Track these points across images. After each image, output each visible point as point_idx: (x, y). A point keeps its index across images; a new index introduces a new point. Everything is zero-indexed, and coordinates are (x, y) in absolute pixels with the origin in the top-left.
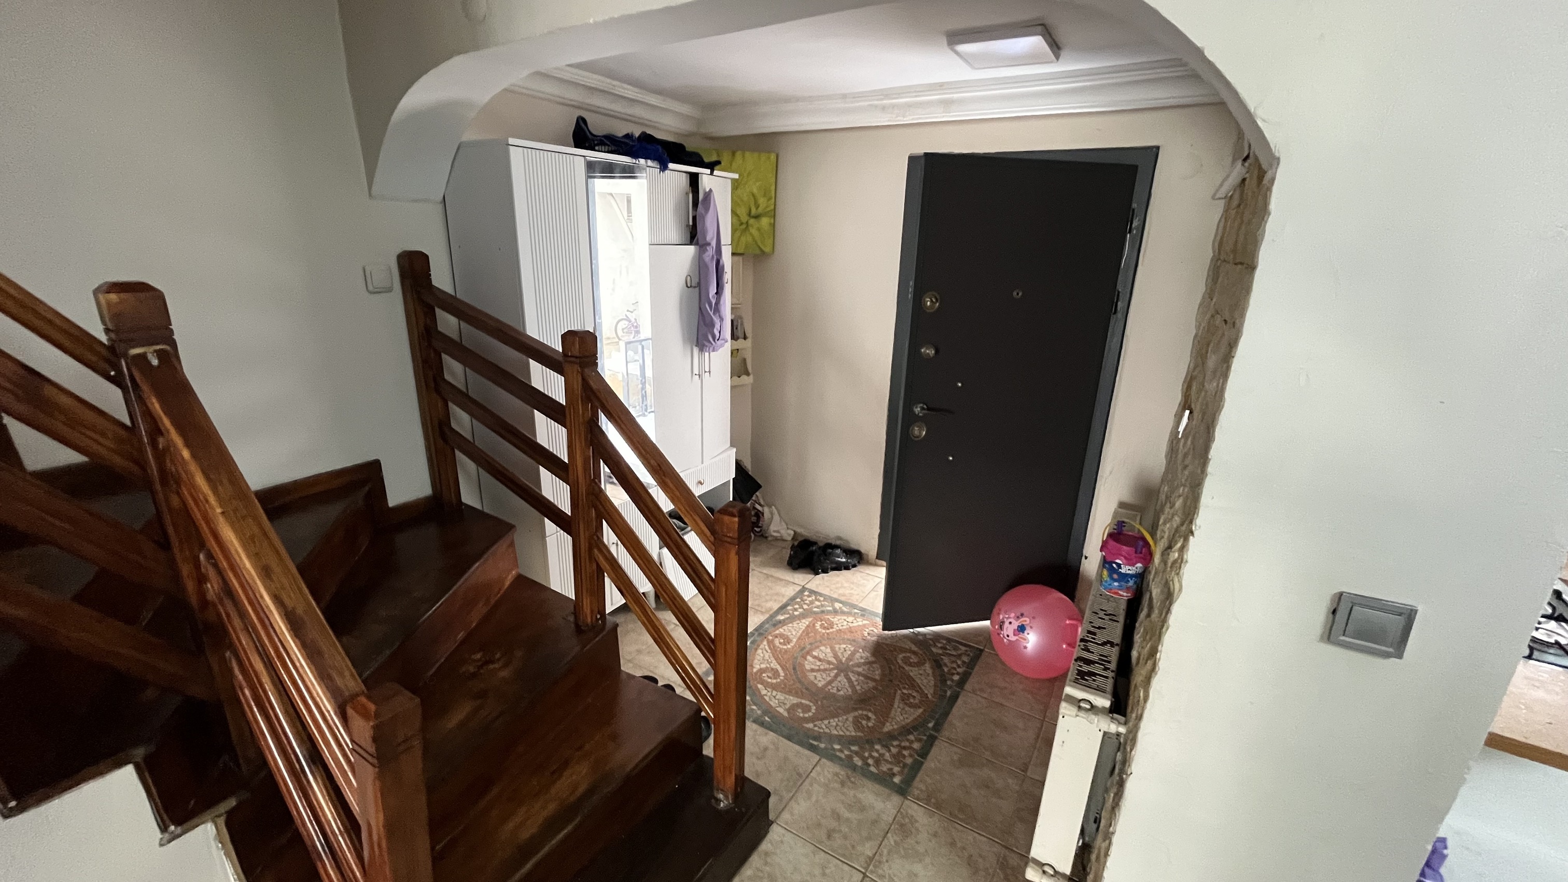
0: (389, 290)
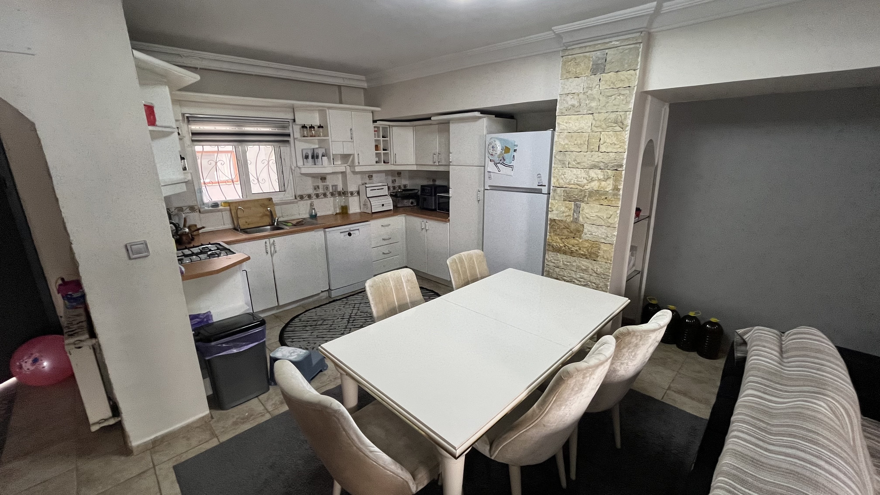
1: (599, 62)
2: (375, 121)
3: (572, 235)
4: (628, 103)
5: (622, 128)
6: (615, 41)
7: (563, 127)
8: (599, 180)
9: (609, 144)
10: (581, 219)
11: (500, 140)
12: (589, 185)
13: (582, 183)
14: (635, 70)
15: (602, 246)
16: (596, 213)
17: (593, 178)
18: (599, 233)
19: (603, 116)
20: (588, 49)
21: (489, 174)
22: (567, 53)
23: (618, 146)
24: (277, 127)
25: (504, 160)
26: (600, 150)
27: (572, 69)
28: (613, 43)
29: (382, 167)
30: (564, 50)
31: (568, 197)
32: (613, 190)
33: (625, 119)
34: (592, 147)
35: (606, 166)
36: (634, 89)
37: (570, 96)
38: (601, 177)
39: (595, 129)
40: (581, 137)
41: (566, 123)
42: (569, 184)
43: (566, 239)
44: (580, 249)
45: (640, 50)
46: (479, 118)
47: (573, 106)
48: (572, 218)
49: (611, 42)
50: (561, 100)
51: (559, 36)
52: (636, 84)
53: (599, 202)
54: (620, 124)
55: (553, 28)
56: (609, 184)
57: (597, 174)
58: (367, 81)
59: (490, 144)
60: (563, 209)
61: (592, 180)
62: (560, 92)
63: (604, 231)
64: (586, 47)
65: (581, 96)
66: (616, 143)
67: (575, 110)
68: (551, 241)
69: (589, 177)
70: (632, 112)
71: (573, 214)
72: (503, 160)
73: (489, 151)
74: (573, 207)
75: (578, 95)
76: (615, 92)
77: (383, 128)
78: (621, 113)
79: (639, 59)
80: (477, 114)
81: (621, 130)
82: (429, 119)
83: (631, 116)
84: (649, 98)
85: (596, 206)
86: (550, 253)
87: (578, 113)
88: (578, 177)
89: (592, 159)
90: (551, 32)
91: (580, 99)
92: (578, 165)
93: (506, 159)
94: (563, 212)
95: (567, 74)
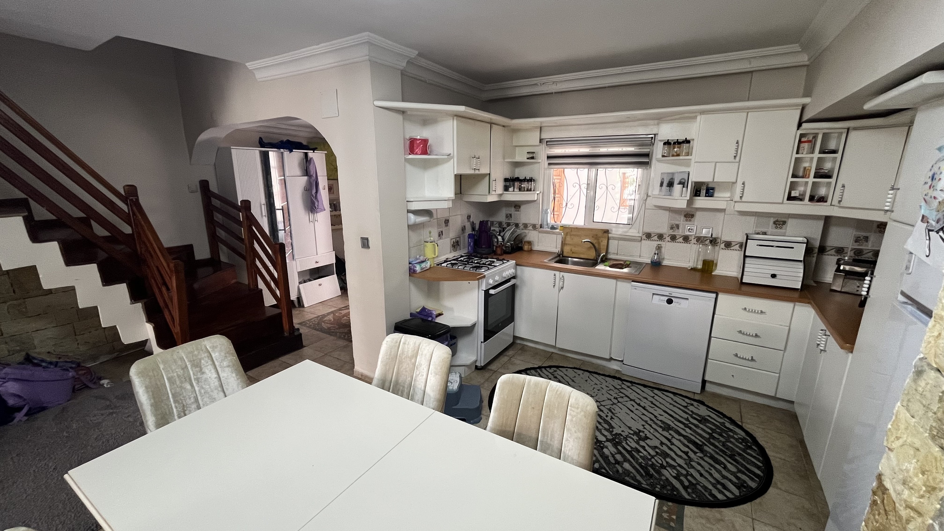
0: (197, 192)
2: (801, 124)
21: (909, 257)
29: (805, 208)
58: (803, 51)
77: (826, 135)
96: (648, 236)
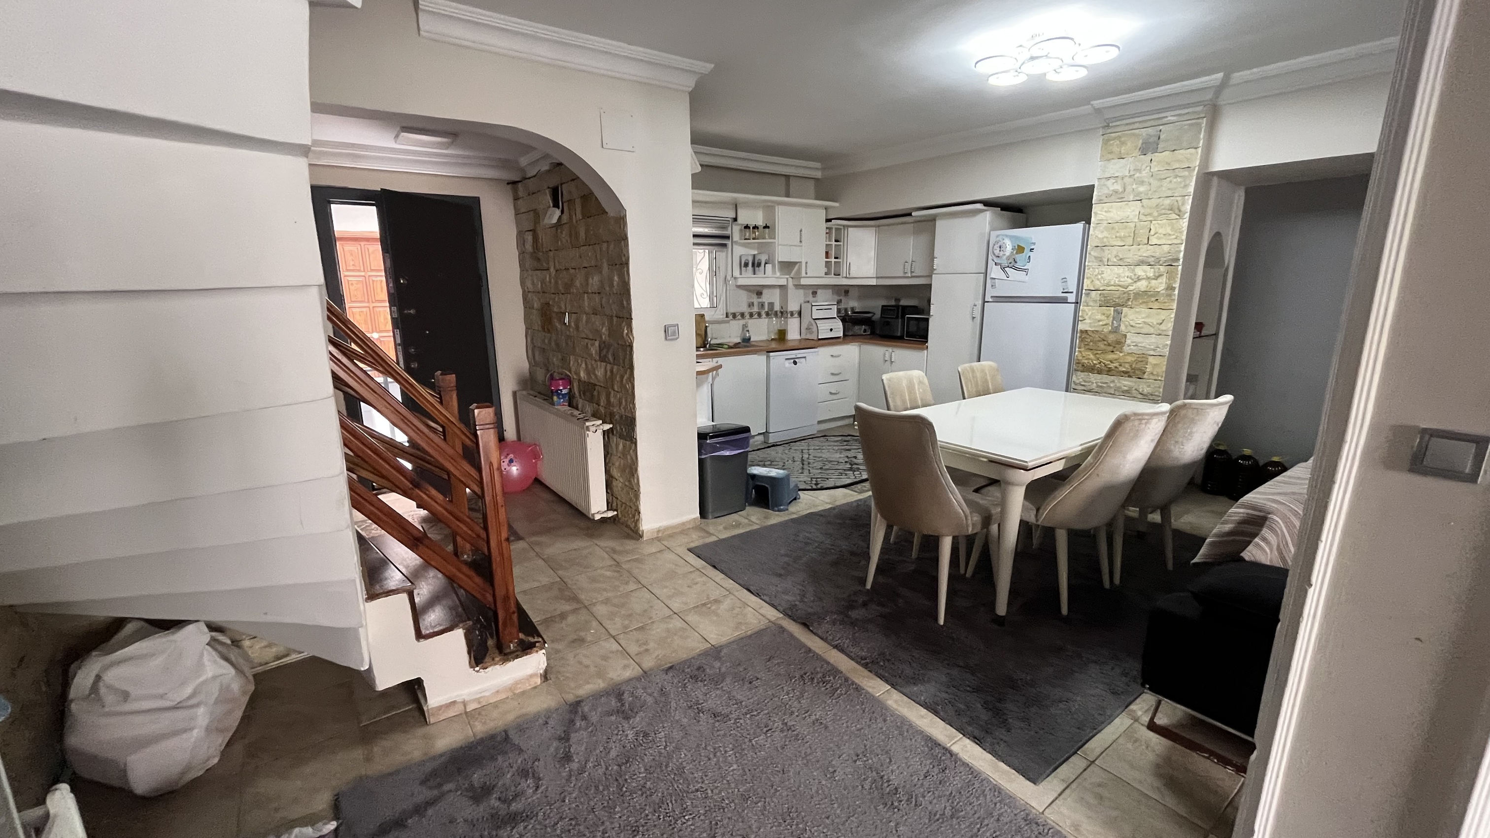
1: (1151, 140)
2: (828, 220)
3: (1111, 348)
4: (1186, 186)
5: (1179, 215)
6: (1172, 116)
7: (1100, 217)
8: (1148, 278)
9: (1162, 236)
10: (1123, 328)
11: (1011, 238)
12: (1134, 285)
13: (1126, 283)
14: (1196, 148)
15: (1151, 359)
16: (1143, 318)
17: (1139, 276)
18: (1148, 343)
19: (1154, 202)
20: (1137, 126)
21: (993, 281)
22: (1109, 131)
23: (1174, 237)
24: (715, 227)
25: (1016, 262)
26: (1150, 243)
27: (1116, 149)
28: (1169, 118)
29: (832, 280)
30: (1104, 127)
31: (1106, 302)
32: (1167, 289)
33: (1183, 204)
34: (1139, 239)
35: (1158, 262)
36: (1194, 169)
37: (1112, 181)
38: (1151, 275)
39: (1144, 218)
40: (1126, 228)
41: (1106, 212)
42: (1108, 285)
43: (1102, 355)
44: (1120, 365)
45: (1204, 125)
46: (979, 211)
47: (1116, 192)
48: (1110, 328)
49: (1167, 117)
50: (1098, 185)
51: (1098, 111)
52: (1197, 164)
53: (1147, 305)
54: (1177, 211)
55: (1092, 102)
56: (1161, 283)
57: (1145, 272)
58: (823, 169)
59: (997, 242)
60: (1099, 317)
61: (1139, 279)
62: (1099, 175)
63: (1153, 340)
64: (1134, 123)
65: (1127, 180)
66: (1171, 233)
67: (1119, 197)
68: (1081, 358)
69: (1135, 275)
70: (1191, 197)
71: (1113, 323)
72: (1013, 262)
73: (995, 251)
74: (1112, 313)
75: (1123, 178)
76: (1170, 174)
77: (837, 229)
78: (1177, 198)
79: (1202, 136)
80: (979, 206)
81: (1178, 217)
82: (910, 215)
83: (1190, 201)
84: (1215, 180)
85: (1144, 311)
86: (1079, 373)
87: (1121, 200)
88: (1120, 276)
89: (1139, 254)
90: (1090, 106)
91: (1125, 184)
92: (1121, 262)
93: (1018, 261)
94: (1099, 321)
95: (1108, 155)
96: (734, 316)
